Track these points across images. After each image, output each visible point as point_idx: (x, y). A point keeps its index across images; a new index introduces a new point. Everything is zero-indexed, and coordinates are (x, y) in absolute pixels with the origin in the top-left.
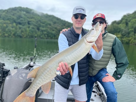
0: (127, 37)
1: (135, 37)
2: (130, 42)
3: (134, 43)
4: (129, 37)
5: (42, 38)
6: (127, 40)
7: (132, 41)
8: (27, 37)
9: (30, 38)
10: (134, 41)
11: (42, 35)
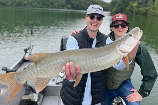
0: (144, 6)
1: (154, 6)
2: (148, 13)
3: (152, 14)
4: (147, 6)
5: (34, 6)
6: (145, 9)
7: (151, 11)
8: (12, 4)
9: (17, 6)
10: (152, 12)
11: (34, 2)
